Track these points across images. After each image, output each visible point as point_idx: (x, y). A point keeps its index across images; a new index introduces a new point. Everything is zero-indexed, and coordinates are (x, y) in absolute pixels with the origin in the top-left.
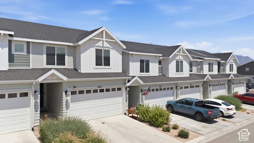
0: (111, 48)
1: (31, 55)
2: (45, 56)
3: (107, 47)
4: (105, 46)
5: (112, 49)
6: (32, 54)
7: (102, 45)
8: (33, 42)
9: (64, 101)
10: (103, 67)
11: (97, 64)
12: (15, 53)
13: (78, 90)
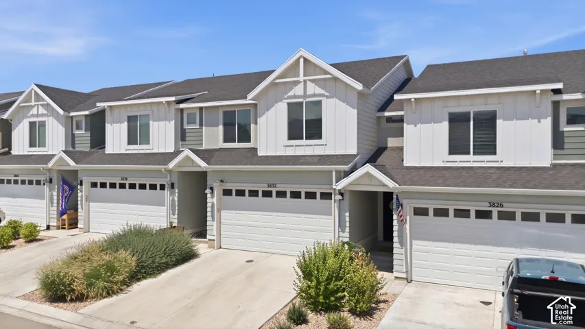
0: (327, 94)
1: (204, 128)
2: (221, 128)
3: (314, 95)
4: (309, 92)
5: (327, 97)
6: (206, 126)
7: (302, 93)
8: (206, 107)
9: (209, 205)
10: (304, 142)
11: (291, 137)
12: (186, 127)
13: (234, 187)
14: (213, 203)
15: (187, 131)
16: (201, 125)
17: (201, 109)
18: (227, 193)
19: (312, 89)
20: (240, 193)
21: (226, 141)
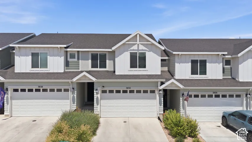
0: (148, 50)
1: (80, 61)
2: (90, 61)
3: (142, 50)
4: (140, 48)
5: (148, 51)
6: (81, 60)
7: (137, 49)
8: (81, 51)
9: (95, 98)
10: (138, 69)
11: (131, 67)
12: (69, 60)
13: (107, 89)
14: (97, 97)
15: (69, 62)
16: (78, 59)
17: (78, 52)
18: (104, 92)
19: (141, 47)
20: (111, 92)
21: (92, 67)
